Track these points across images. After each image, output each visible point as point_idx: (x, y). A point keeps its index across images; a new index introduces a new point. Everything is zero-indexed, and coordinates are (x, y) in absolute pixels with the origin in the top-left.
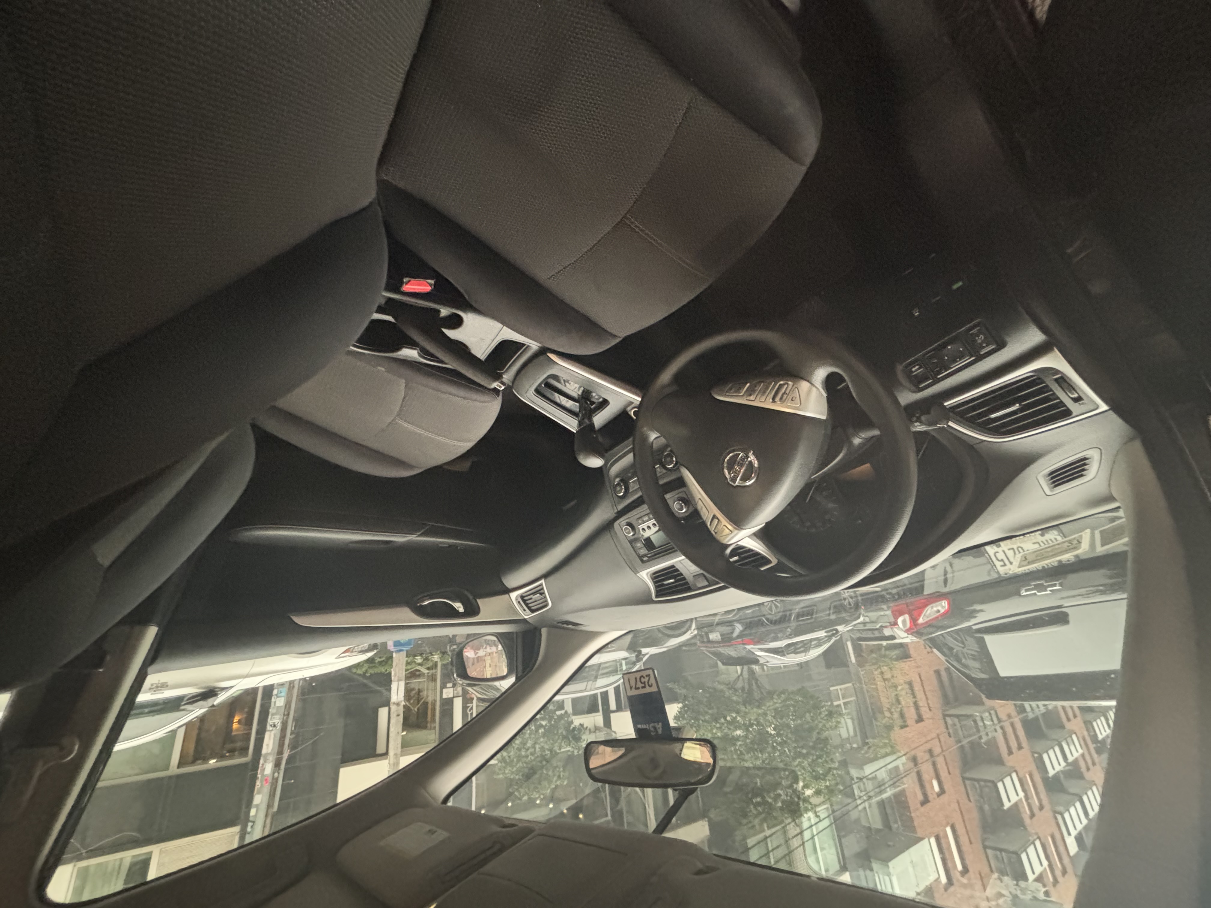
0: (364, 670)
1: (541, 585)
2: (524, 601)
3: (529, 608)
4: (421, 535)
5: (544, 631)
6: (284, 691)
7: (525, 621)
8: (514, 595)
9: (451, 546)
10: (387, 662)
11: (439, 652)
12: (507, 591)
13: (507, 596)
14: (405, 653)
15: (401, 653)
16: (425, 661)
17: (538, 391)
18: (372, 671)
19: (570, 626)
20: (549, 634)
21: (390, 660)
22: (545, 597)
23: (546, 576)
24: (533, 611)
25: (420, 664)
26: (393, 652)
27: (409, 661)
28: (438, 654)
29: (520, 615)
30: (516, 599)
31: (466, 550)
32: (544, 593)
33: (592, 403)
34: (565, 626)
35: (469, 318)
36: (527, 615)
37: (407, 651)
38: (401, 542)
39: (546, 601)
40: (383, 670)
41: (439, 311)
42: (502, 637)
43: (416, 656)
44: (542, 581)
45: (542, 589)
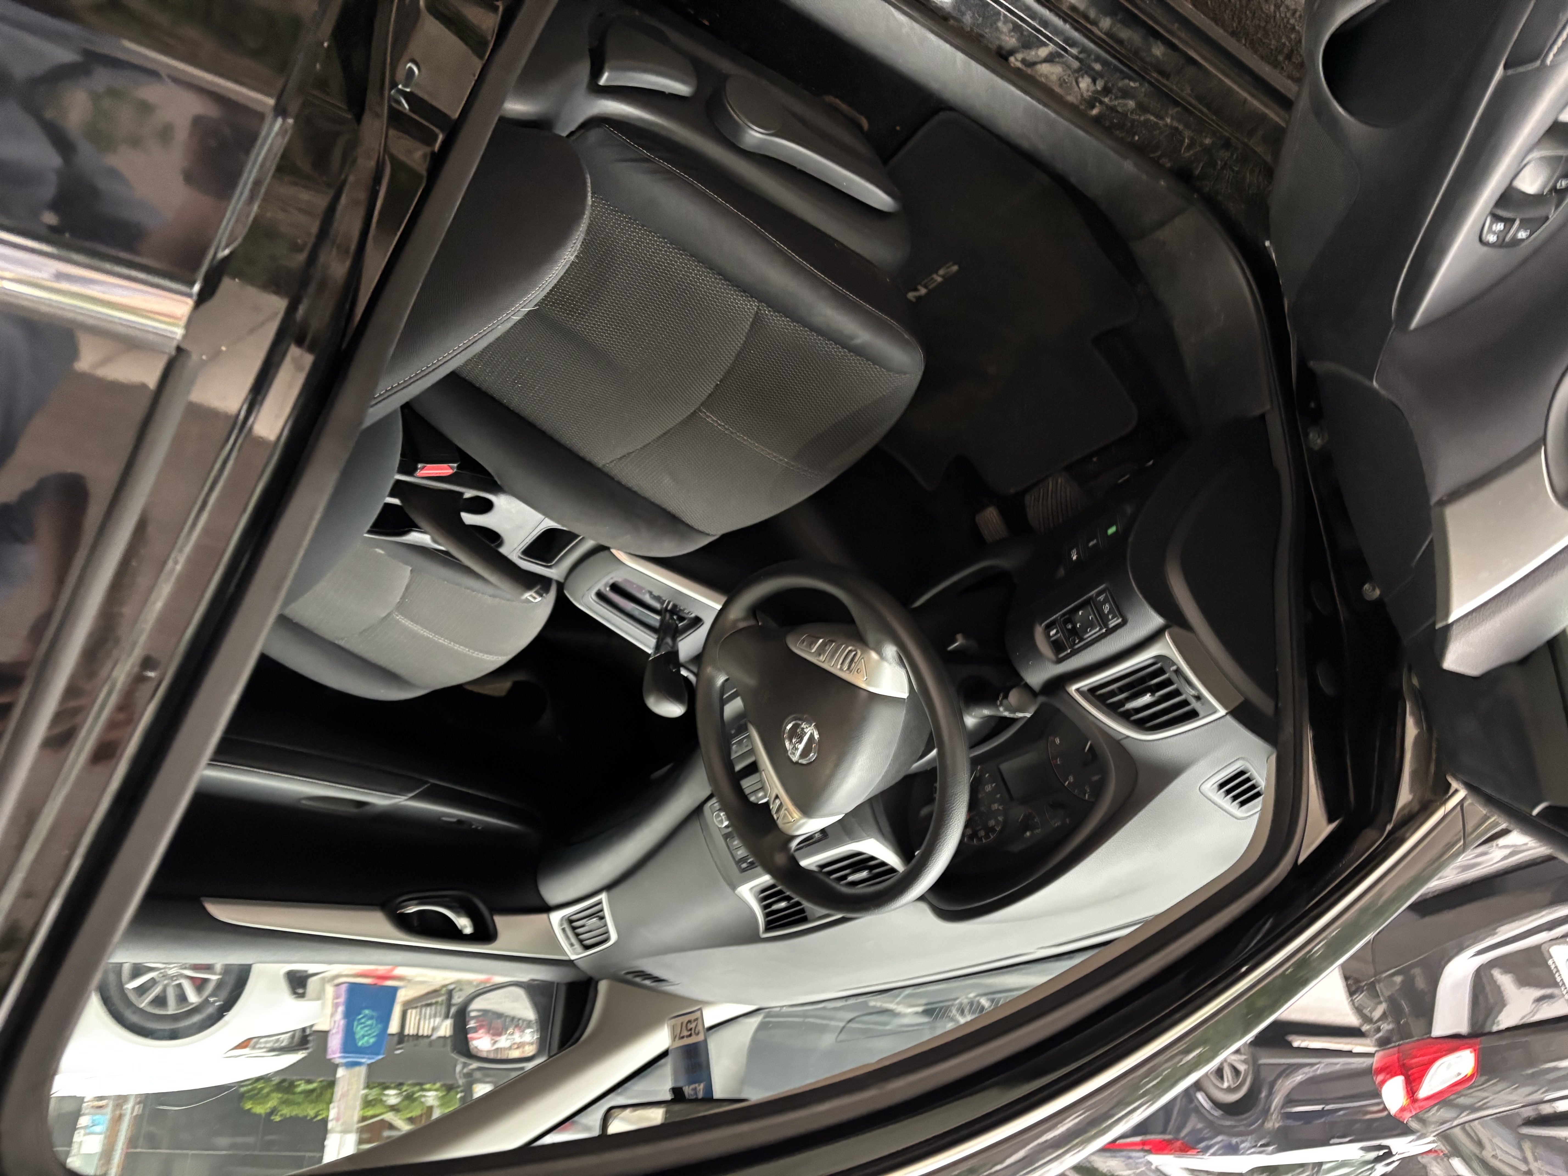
0: (270, 1104)
1: (600, 903)
2: (574, 928)
3: (581, 941)
4: (413, 798)
5: (603, 986)
6: (104, 1119)
7: (570, 963)
8: (556, 917)
9: (460, 822)
10: (321, 1094)
11: (438, 1085)
12: (547, 909)
13: (544, 916)
14: (362, 1071)
15: (357, 1069)
16: (406, 1103)
17: (600, 595)
18: (286, 1111)
19: (647, 982)
20: (610, 992)
21: (329, 1091)
22: (606, 925)
23: (608, 887)
24: (587, 947)
25: (394, 1108)
26: (337, 1066)
27: (370, 1098)
28: (436, 1090)
29: (565, 954)
30: (561, 925)
31: (488, 832)
32: (602, 918)
33: (682, 619)
34: (638, 980)
35: (501, 501)
36: (574, 953)
37: (370, 1066)
38: (384, 806)
39: (607, 932)
40: (310, 1111)
41: (462, 494)
42: (534, 990)
43: (387, 1088)
44: (603, 896)
45: (602, 910)
